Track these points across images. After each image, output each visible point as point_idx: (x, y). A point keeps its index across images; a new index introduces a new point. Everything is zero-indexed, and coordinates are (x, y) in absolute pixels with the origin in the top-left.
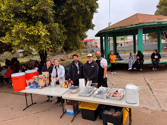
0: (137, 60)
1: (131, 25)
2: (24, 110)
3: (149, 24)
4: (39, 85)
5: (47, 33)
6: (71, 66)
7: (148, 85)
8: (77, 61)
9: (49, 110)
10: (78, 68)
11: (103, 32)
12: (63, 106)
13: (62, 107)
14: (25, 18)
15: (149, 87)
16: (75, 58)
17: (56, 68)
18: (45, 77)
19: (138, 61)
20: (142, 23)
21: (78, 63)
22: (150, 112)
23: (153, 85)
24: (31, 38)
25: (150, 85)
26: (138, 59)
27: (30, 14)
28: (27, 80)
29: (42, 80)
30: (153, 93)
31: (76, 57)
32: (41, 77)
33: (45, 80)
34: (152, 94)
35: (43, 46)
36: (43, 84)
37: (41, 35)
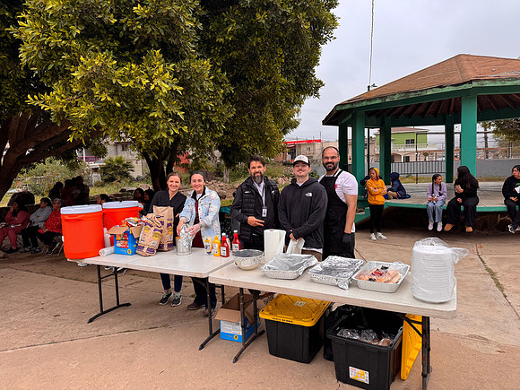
0: (456, 199)
1: (441, 87)
2: (91, 321)
3: (499, 84)
4: (141, 243)
5: (175, 88)
6: (243, 193)
7: (492, 274)
8: (262, 176)
9: (165, 326)
10: (264, 198)
11: (348, 107)
12: (209, 316)
13: (208, 319)
14: (112, 41)
15: (495, 279)
16: (254, 168)
17: (194, 196)
18: (162, 223)
19: (459, 200)
20: (475, 80)
21: (263, 184)
22: (493, 350)
23: (508, 275)
24: (126, 102)
25: (499, 275)
26: (458, 195)
27: (128, 28)
28: (105, 229)
29: (153, 229)
30: (505, 296)
31: (258, 164)
32: (149, 221)
33: (161, 231)
34: (503, 301)
35: (161, 126)
36: (154, 243)
37: (158, 92)
